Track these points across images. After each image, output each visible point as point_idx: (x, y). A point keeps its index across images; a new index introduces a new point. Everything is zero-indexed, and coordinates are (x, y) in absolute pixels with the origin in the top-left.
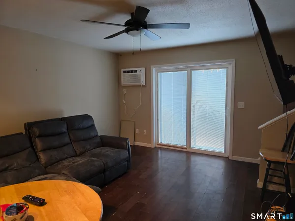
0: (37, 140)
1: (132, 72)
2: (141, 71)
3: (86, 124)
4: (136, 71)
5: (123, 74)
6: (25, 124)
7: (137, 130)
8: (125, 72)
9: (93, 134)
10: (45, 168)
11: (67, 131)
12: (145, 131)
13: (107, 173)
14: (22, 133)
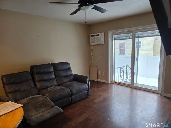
0: (36, 75)
1: (96, 35)
2: (102, 35)
3: (65, 67)
4: (98, 35)
5: (91, 37)
6: (30, 66)
7: (99, 72)
8: (92, 36)
9: (69, 73)
10: (39, 91)
11: (53, 71)
12: (104, 73)
13: (73, 97)
14: (28, 71)
